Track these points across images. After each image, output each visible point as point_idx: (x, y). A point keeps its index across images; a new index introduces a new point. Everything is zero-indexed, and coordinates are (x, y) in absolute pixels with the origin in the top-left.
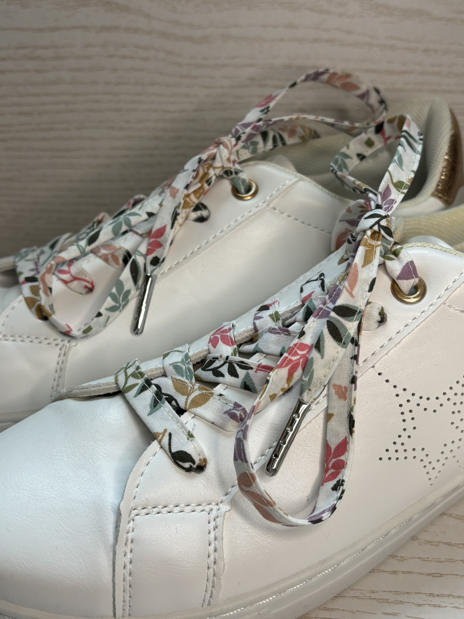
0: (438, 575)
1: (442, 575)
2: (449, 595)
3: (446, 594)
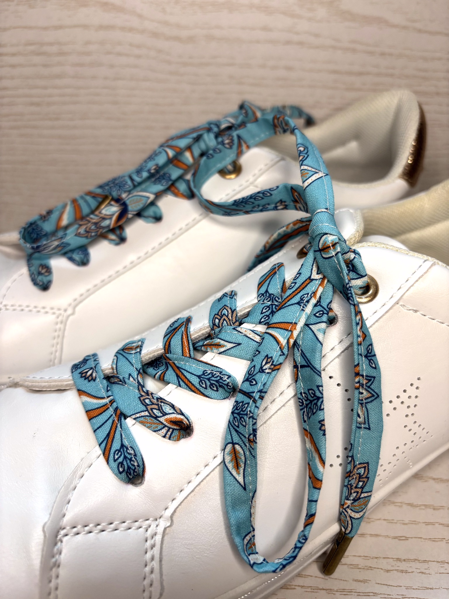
0: (404, 538)
1: (407, 539)
2: (415, 560)
3: (412, 559)
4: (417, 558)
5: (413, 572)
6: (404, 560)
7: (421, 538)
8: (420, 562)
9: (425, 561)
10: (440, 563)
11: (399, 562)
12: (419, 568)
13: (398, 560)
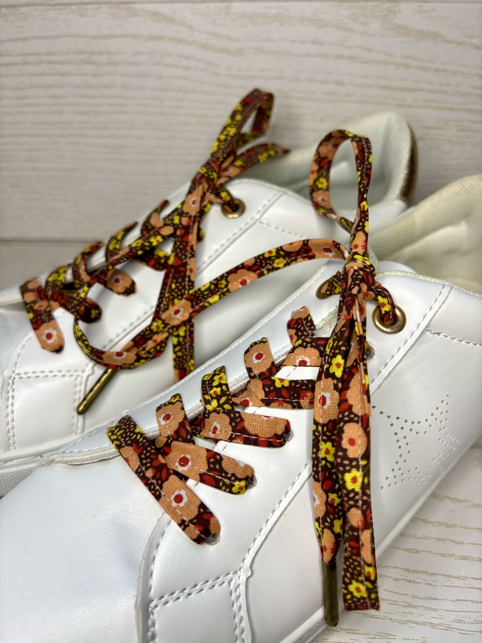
0: (414, 551)
1: (417, 552)
2: (423, 572)
3: (421, 570)
4: (425, 570)
5: (420, 583)
6: (413, 571)
7: (431, 552)
8: (428, 574)
9: (433, 574)
10: (448, 577)
11: (407, 572)
12: (426, 579)
13: (408, 570)
